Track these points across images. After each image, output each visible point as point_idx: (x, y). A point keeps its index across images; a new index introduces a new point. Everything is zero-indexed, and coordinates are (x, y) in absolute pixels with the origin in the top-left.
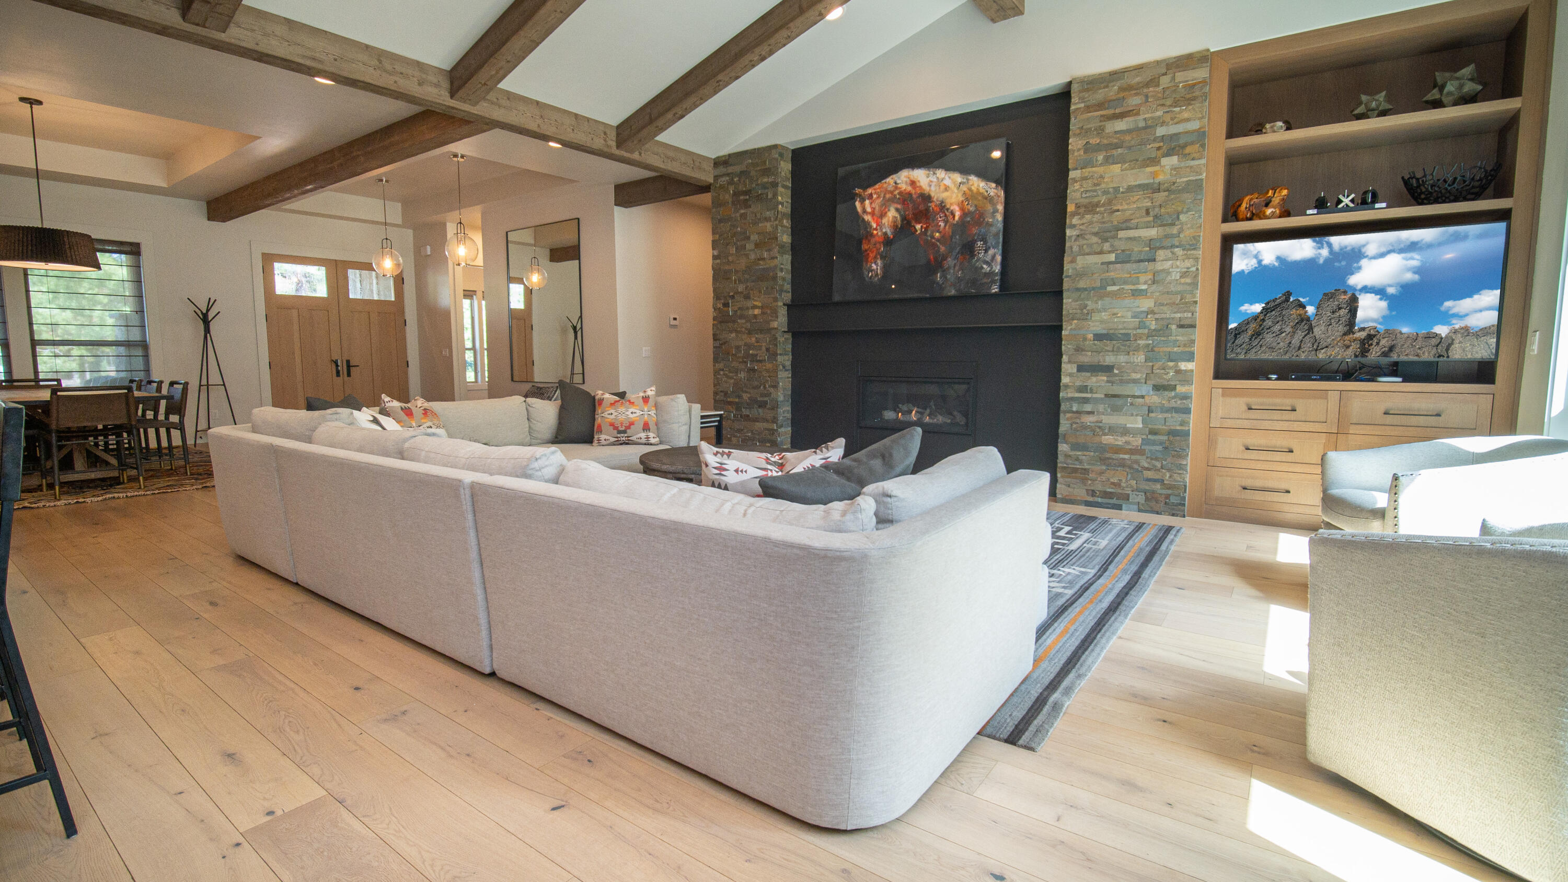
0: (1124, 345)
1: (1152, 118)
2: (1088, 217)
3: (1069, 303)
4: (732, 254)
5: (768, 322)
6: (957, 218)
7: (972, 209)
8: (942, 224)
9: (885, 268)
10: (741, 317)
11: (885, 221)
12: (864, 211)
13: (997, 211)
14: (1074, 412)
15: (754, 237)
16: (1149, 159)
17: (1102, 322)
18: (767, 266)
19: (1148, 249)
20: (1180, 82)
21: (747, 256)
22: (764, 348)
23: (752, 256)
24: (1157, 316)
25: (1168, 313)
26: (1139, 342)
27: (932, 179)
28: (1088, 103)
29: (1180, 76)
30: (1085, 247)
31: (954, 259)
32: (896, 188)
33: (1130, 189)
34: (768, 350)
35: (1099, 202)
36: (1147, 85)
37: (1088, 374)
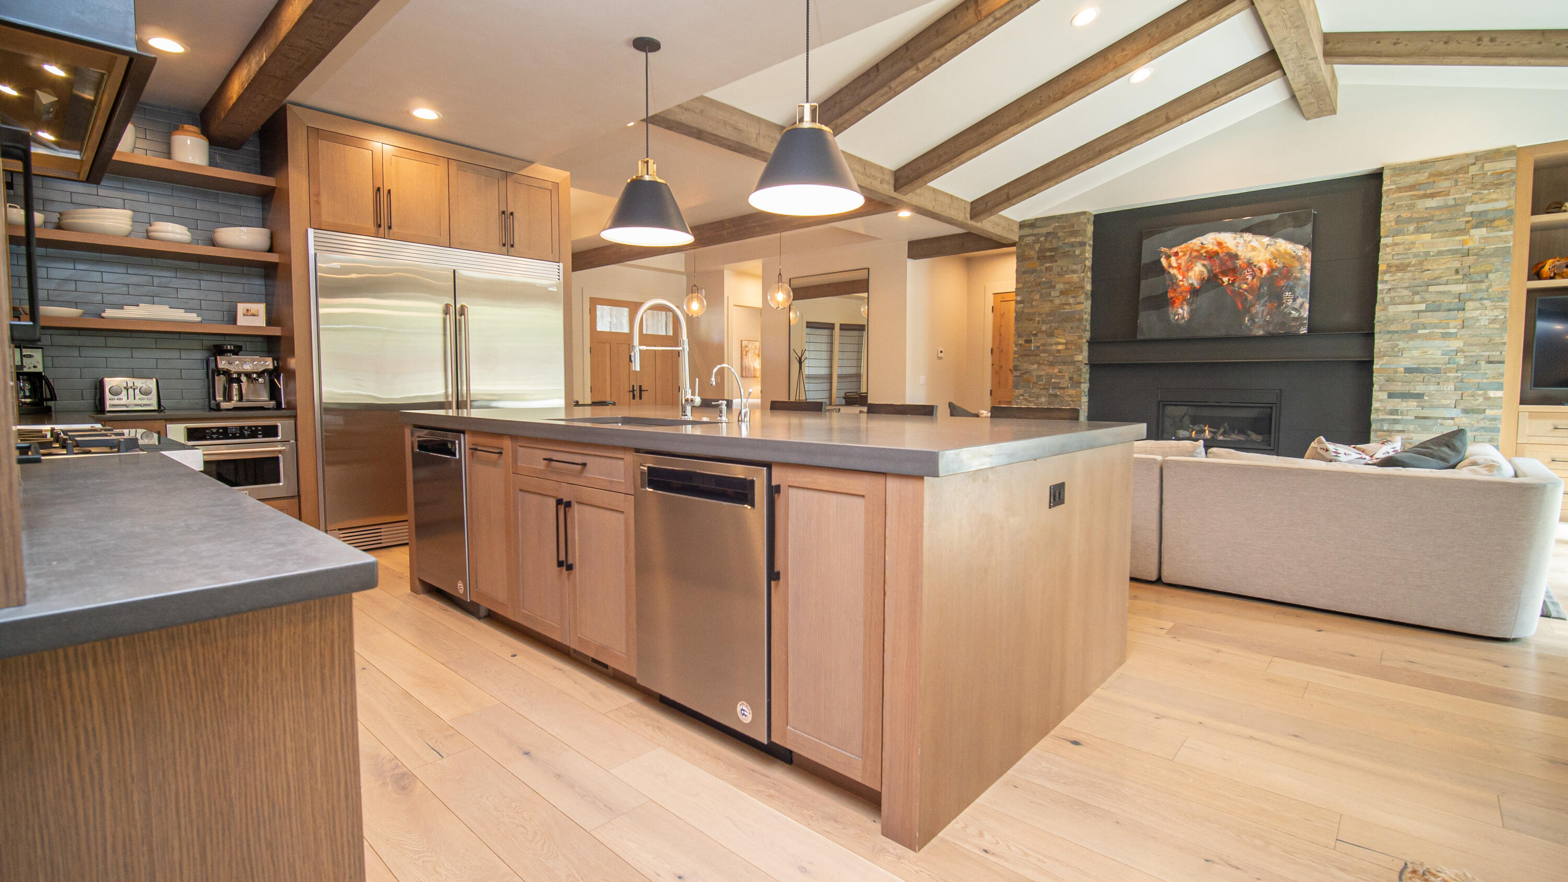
0: (1434, 377)
1: (1462, 198)
2: (1399, 275)
3: (1380, 343)
4: (1036, 300)
5: (1073, 356)
6: (1265, 273)
7: (1280, 266)
8: (1250, 278)
9: (1192, 313)
10: (1044, 351)
11: (1191, 274)
12: (1170, 266)
13: (1305, 268)
14: (1384, 431)
15: (1060, 286)
16: (1458, 230)
17: (1413, 358)
18: (1073, 310)
19: (1457, 300)
20: (1489, 171)
21: (1052, 301)
22: (1067, 378)
23: (1057, 302)
24: (1466, 354)
25: (1476, 351)
26: (1448, 374)
27: (1239, 241)
28: (1400, 185)
29: (1488, 166)
30: (1396, 298)
31: (1263, 306)
32: (1203, 248)
33: (1440, 253)
34: (1071, 379)
35: (1410, 262)
36: (1457, 172)
37: (1400, 400)
